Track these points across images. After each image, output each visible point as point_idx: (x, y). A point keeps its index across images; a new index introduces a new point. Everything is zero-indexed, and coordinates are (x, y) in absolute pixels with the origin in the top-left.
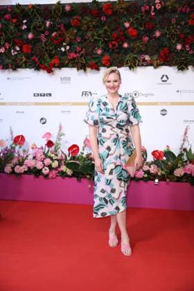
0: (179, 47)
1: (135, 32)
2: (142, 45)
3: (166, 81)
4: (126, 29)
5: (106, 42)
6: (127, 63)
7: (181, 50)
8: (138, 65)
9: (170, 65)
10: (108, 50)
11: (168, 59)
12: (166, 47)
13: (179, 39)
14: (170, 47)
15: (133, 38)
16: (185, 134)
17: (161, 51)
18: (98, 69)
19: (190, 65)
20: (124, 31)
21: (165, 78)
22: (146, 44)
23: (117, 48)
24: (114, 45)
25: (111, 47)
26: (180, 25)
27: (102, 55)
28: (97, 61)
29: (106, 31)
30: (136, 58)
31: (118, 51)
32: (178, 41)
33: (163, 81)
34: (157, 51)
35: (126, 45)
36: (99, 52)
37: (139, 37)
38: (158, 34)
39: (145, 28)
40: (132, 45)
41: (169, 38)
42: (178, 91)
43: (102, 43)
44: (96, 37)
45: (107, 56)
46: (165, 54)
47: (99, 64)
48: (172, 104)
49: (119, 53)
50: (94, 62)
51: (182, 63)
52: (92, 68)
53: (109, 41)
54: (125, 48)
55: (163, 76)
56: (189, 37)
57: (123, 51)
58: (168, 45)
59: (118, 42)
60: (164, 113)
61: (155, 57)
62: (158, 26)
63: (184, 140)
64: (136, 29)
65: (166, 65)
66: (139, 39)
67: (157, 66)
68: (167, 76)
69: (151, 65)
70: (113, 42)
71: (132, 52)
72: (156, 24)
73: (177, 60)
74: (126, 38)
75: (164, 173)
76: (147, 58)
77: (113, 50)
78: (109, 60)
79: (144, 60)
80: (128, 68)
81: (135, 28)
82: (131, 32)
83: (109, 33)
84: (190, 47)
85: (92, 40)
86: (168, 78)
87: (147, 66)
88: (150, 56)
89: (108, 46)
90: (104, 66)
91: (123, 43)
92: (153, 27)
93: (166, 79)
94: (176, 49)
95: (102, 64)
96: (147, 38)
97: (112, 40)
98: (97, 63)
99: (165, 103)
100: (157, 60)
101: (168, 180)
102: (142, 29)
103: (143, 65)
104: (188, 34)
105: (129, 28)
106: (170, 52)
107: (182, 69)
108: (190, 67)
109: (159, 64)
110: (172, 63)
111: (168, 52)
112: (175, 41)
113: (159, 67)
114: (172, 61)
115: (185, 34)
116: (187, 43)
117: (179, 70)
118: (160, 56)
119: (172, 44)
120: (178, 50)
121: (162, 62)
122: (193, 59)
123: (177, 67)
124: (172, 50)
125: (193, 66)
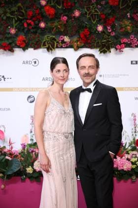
0: (100, 28)
1: (52, 11)
2: (60, 25)
4: (42, 7)
5: (21, 20)
6: (44, 45)
7: (103, 32)
8: (57, 47)
9: (91, 47)
10: (23, 29)
11: (89, 41)
12: (86, 27)
13: (100, 20)
14: (90, 28)
15: (50, 17)
17: (81, 32)
18: (12, 50)
19: (112, 47)
20: (40, 9)
22: (65, 25)
23: (33, 28)
24: (29, 25)
25: (26, 26)
26: (100, 5)
27: (16, 35)
28: (10, 41)
29: (19, 8)
30: (54, 39)
31: (34, 30)
32: (99, 22)
34: (77, 32)
35: (42, 25)
36: (13, 31)
37: (56, 17)
38: (77, 14)
39: (63, 6)
40: (49, 24)
41: (90, 19)
42: (100, 76)
43: (16, 22)
44: (8, 15)
45: (22, 36)
46: (85, 36)
47: (14, 45)
49: (35, 33)
50: (7, 42)
51: (103, 46)
52: (5, 50)
53: (24, 19)
54: (41, 28)
56: (111, 17)
57: (39, 31)
58: (88, 26)
59: (33, 21)
61: (75, 39)
62: (77, 5)
64: (54, 7)
65: (87, 47)
66: (57, 18)
67: (77, 48)
69: (71, 47)
70: (29, 21)
71: (50, 32)
72: (75, 3)
73: (98, 42)
74: (42, 17)
76: (67, 39)
77: (29, 30)
78: (24, 41)
79: (63, 42)
80: (46, 49)
81: (52, 7)
82: (48, 11)
83: (23, 11)
84: (113, 27)
85: (5, 18)
87: (67, 47)
88: (70, 37)
89: (23, 25)
90: (19, 47)
91: (39, 22)
92: (72, 6)
94: (96, 30)
95: (16, 45)
96: (65, 18)
97: (27, 19)
98: (10, 44)
100: (77, 41)
102: (60, 7)
103: (62, 47)
104: (109, 14)
105: (45, 6)
106: (91, 33)
107: (105, 52)
108: (112, 50)
109: (79, 46)
110: (94, 45)
111: (89, 33)
112: (95, 21)
113: (80, 49)
114: (93, 42)
115: (105, 15)
116: (109, 25)
117: (101, 52)
118: (80, 38)
119: (92, 25)
120: (98, 32)
121: (83, 44)
122: (115, 41)
123: (98, 49)
124: (93, 31)
125: (117, 49)
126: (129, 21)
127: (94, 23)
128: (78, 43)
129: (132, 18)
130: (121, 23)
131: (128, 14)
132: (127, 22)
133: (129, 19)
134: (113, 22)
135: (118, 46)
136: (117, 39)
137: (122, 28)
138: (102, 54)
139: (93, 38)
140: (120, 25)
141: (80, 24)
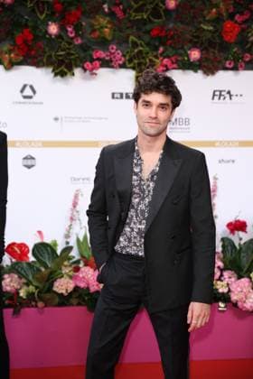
0: (53, 29)
3: (31, 97)
7: (59, 36)
9: (37, 64)
11: (33, 53)
12: (26, 26)
13: (53, 14)
14: (35, 28)
16: (75, 207)
17: (17, 34)
19: (77, 66)
21: (28, 92)
32: (51, 17)
33: (25, 97)
34: (10, 34)
41: (33, 10)
42: (56, 119)
46: (25, 42)
48: (46, 144)
51: (61, 63)
55: (25, 86)
56: (73, 10)
58: (30, 24)
60: (29, 162)
61: (6, 46)
63: (72, 219)
65: (29, 64)
67: (10, 66)
68: (32, 87)
73: (50, 56)
75: (31, 288)
84: (78, 28)
86: (34, 92)
93: (30, 93)
94: (46, 32)
99: (30, 144)
100: (10, 51)
101: (40, 304)
106: (36, 37)
107: (63, 74)
108: (78, 71)
109: (14, 60)
110: (42, 61)
111: (32, 37)
112: (44, 15)
113: (15, 67)
114: (41, 56)
115: (63, 4)
116: (70, 23)
117: (56, 75)
118: (15, 45)
119: (39, 22)
120: (50, 35)
121: (21, 58)
122: (82, 55)
123: (51, 69)
124: (40, 34)
125: (85, 70)
126: (108, 18)
127: (42, 17)
128: (12, 55)
129: (112, 14)
130: (93, 21)
131: (105, 6)
132: (103, 21)
133: (106, 15)
134: (78, 19)
135: (88, 65)
136: (85, 51)
137: (94, 31)
138: (59, 77)
139: (40, 47)
140: (92, 26)
141: (15, 19)
